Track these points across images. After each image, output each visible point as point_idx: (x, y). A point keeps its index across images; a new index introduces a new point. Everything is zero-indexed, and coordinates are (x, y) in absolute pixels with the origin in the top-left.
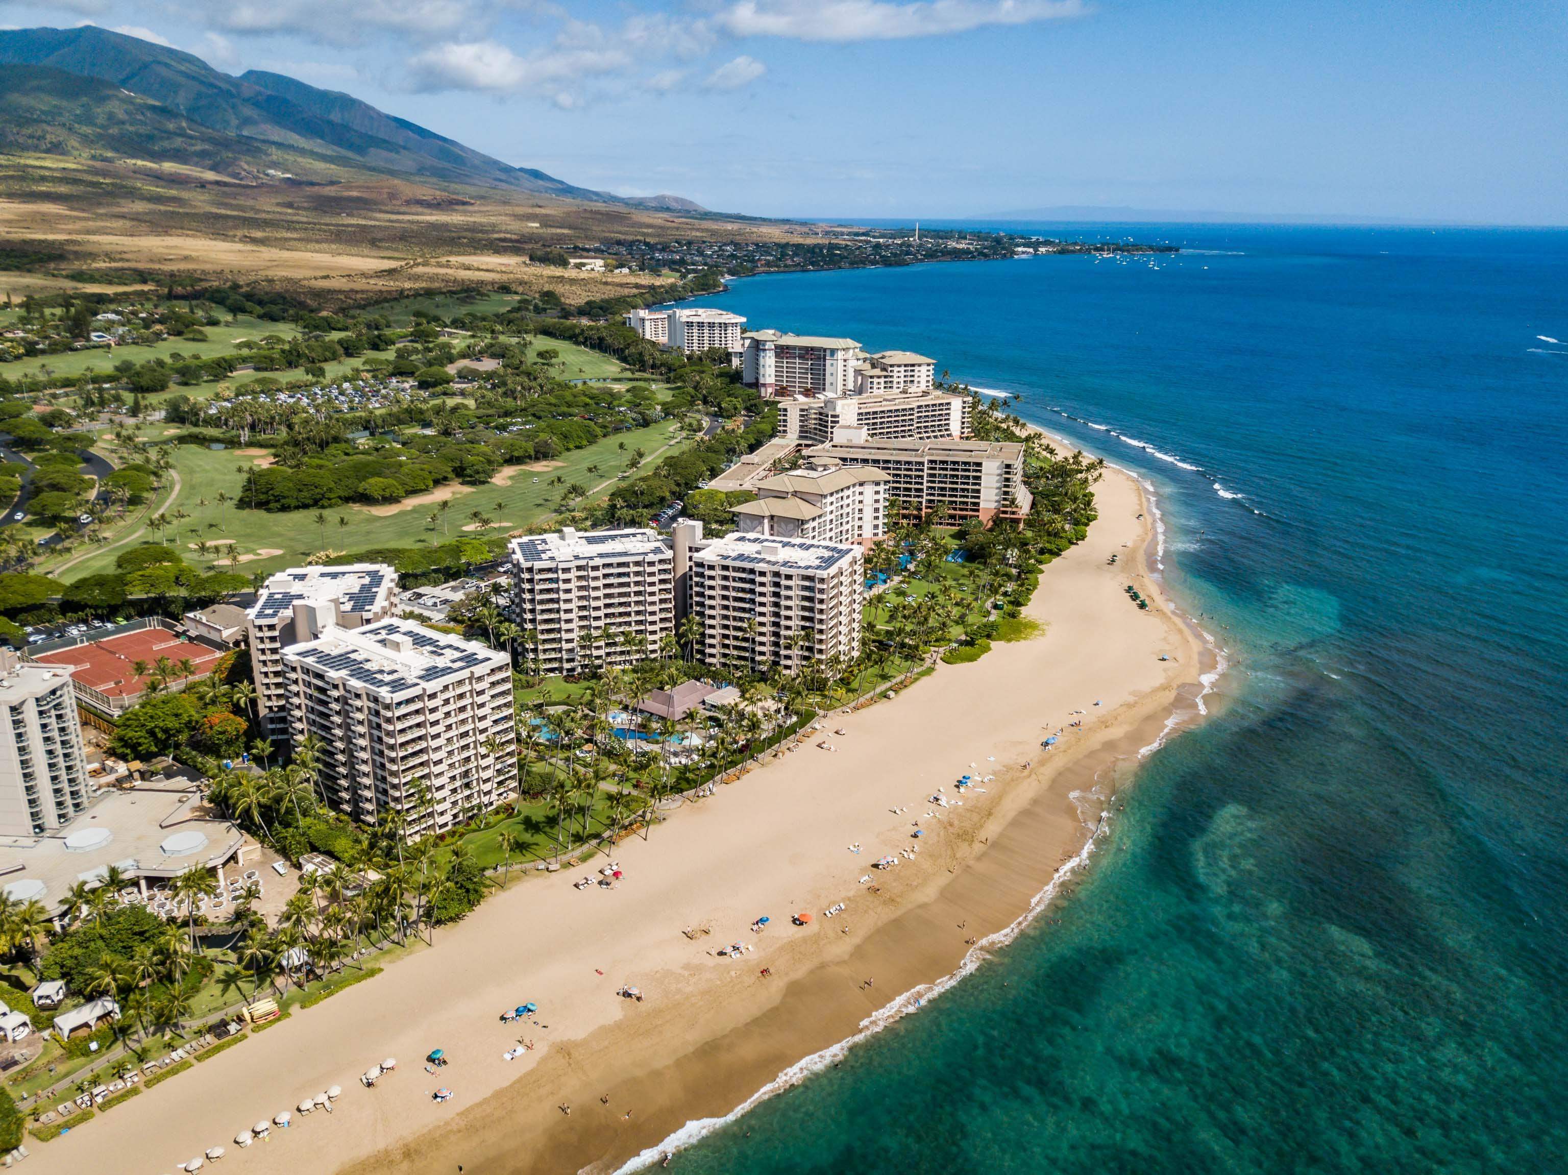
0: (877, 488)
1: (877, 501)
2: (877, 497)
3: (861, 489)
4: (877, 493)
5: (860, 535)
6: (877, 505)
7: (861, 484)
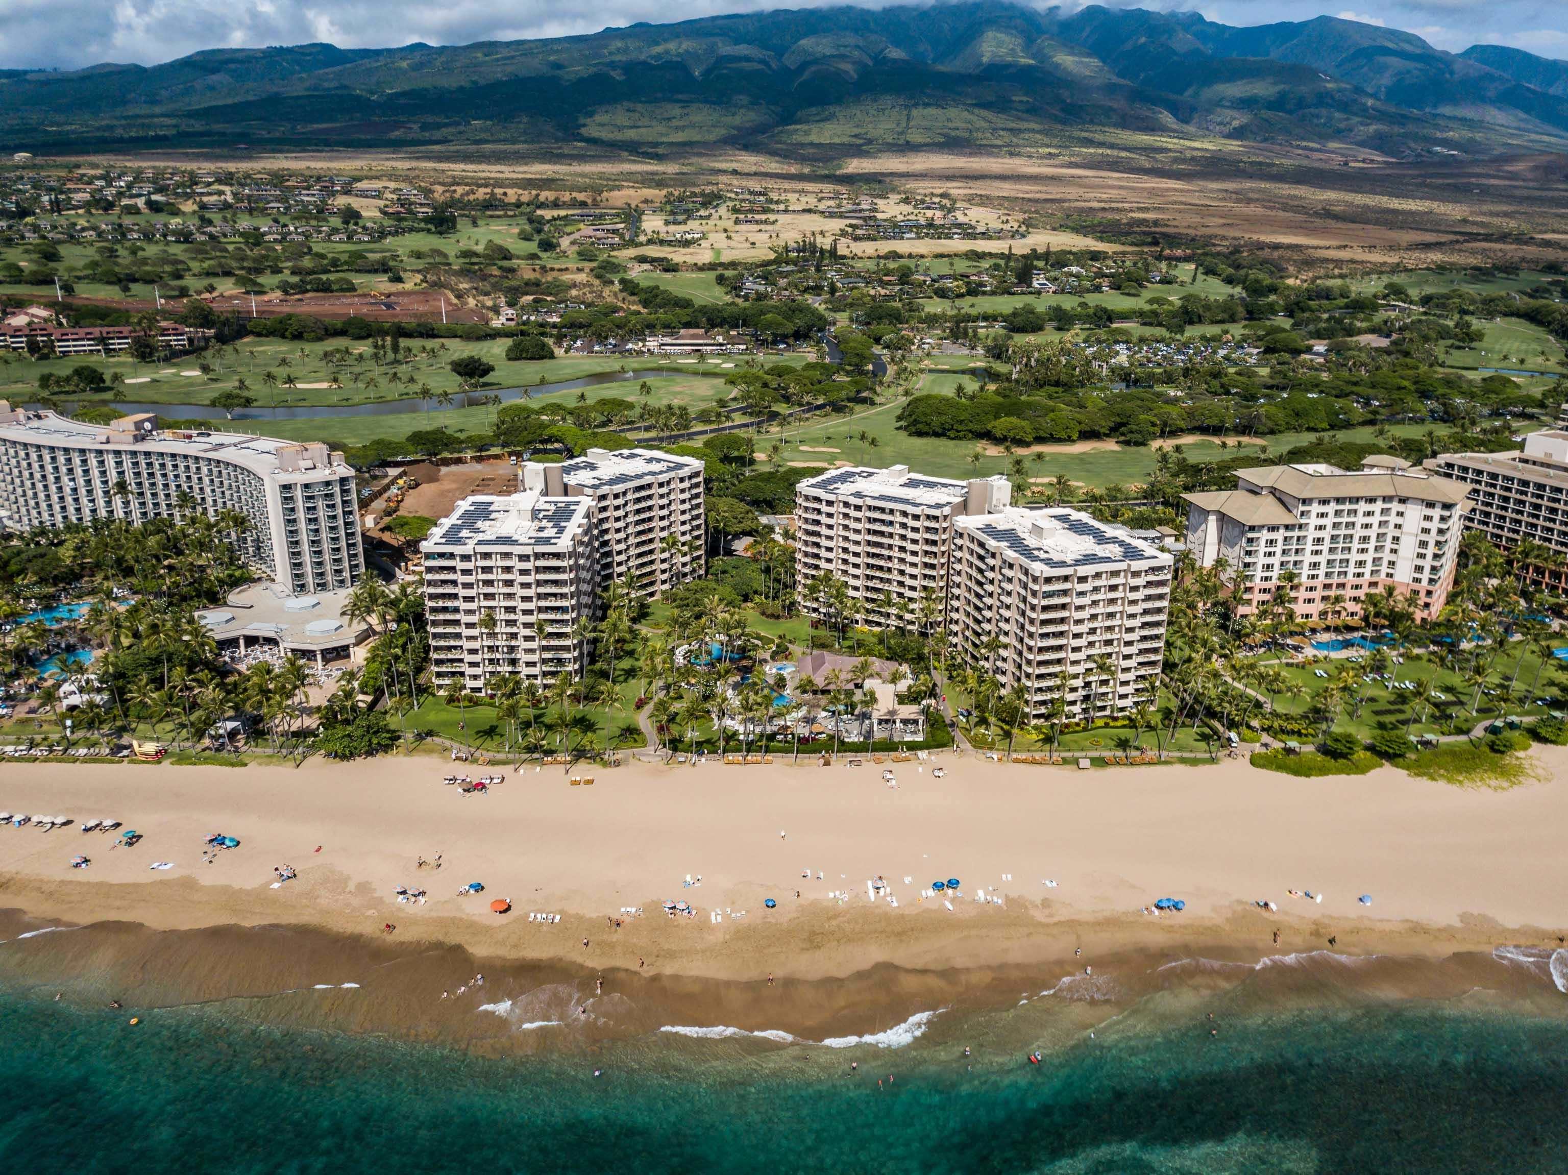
0: (1429, 512)
1: (1426, 531)
2: (1427, 525)
3: (1401, 508)
4: (1428, 518)
5: (1390, 575)
6: (1424, 537)
7: (1403, 501)
